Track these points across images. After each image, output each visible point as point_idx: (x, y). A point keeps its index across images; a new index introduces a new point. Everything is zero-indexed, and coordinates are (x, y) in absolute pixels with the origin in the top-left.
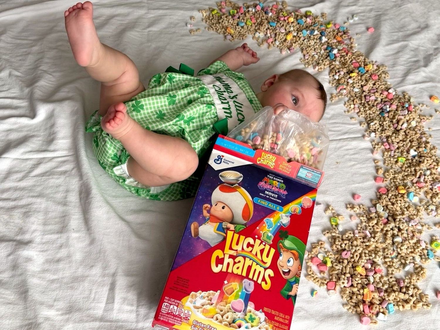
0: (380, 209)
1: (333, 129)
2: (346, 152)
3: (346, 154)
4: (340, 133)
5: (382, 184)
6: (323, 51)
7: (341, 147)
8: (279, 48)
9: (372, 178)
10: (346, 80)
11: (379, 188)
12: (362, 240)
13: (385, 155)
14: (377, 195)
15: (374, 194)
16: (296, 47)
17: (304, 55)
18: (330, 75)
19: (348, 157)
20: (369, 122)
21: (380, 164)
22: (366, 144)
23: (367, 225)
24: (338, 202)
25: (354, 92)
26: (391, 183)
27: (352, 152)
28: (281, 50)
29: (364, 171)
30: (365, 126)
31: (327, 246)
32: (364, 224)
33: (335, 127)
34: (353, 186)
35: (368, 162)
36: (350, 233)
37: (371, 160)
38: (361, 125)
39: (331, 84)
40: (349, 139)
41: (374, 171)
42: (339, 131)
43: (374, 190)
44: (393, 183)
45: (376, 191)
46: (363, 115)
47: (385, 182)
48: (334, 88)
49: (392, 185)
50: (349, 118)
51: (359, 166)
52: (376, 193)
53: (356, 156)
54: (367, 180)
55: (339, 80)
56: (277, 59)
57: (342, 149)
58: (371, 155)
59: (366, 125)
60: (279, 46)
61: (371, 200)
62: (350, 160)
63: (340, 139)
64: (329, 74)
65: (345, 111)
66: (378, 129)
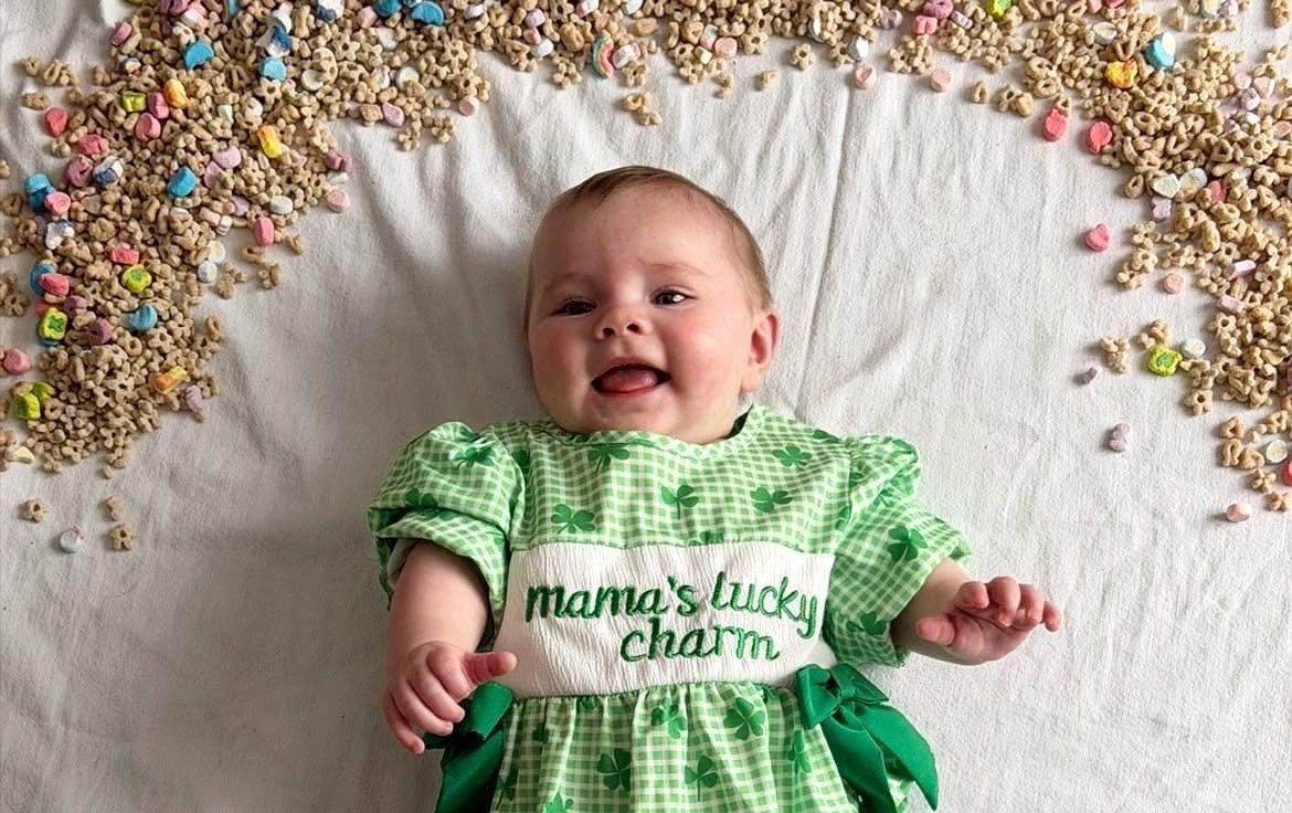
0: (1168, 185)
1: (787, 180)
2: (903, 183)
3: (914, 184)
4: (811, 165)
5: (1073, 123)
6: (384, 35)
7: (877, 194)
8: (307, 209)
9: (1040, 146)
10: (575, 18)
11: (1085, 143)
12: (1259, 296)
13: (961, 49)
14: (1109, 166)
15: (1098, 172)
16: (328, 135)
17: (383, 122)
18: (523, 65)
19: (924, 186)
20: (802, 31)
21: (991, 83)
22: (890, 89)
23: (1210, 256)
24: (1091, 309)
25: (640, 14)
26: (1075, 88)
27: (907, 163)
28: (326, 205)
29: (999, 159)
30: (812, 57)
31: (1245, 418)
32: (1202, 263)
33: (780, 170)
34: (1047, 224)
35: (967, 125)
36: (1225, 324)
37: (964, 108)
38: (798, 67)
39: (569, 85)
40: (852, 146)
41: (1012, 123)
42: (802, 164)
43: (1083, 161)
44: (1081, 85)
45: (1090, 158)
46: (764, 36)
47: (1069, 110)
48: (591, 82)
49: (1088, 92)
50: (754, 95)
51: (974, 167)
52: (1098, 163)
53: (930, 155)
54: (1040, 168)
55: (561, 45)
56: (368, 240)
57: (885, 191)
58: (940, 98)
59: (807, 47)
60: (299, 202)
61: (1122, 192)
62: (943, 185)
63: (841, 177)
64: (516, 67)
65: (717, 95)
66: (843, 14)
